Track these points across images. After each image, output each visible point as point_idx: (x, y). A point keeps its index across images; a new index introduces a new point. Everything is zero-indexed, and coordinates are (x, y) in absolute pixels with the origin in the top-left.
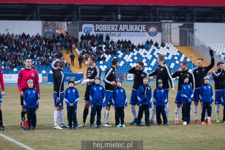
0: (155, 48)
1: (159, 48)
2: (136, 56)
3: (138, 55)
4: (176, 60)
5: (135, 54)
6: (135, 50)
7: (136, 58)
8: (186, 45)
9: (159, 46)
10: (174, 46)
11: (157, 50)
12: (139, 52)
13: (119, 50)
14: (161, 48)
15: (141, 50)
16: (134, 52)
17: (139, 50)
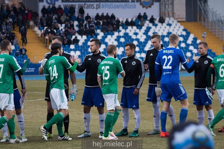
0: (151, 25)
1: (156, 25)
2: (123, 37)
3: (126, 35)
4: (180, 42)
5: (121, 34)
6: (121, 28)
7: (122, 40)
8: (195, 20)
9: (156, 22)
10: (178, 22)
11: (153, 28)
12: (128, 31)
13: (99, 29)
14: (160, 24)
15: (130, 27)
16: (120, 31)
17: (127, 28)
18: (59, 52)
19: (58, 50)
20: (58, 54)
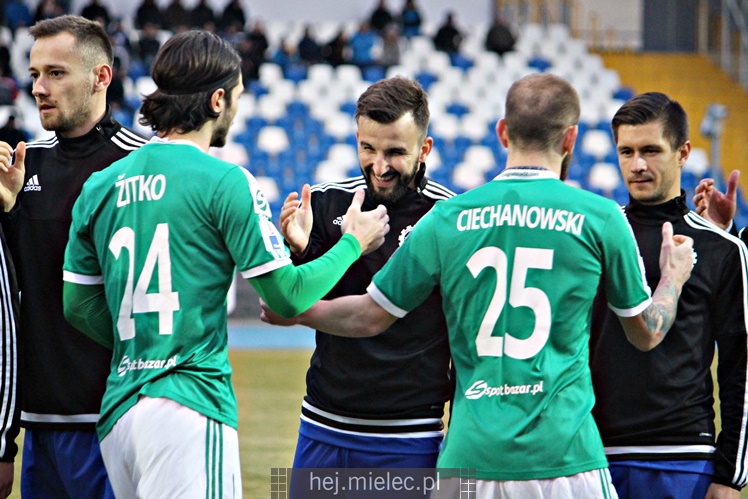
0: (438, 62)
1: (466, 65)
2: (278, 123)
3: (297, 116)
4: (592, 161)
5: (272, 107)
6: (269, 74)
7: (273, 141)
8: (688, 45)
9: (472, 47)
10: (594, 50)
11: (450, 77)
12: (308, 92)
13: (146, 74)
14: (488, 61)
15: (320, 73)
16: (262, 93)
17: (304, 77)
18: (214, 116)
19: (216, 95)
20: (208, 129)
